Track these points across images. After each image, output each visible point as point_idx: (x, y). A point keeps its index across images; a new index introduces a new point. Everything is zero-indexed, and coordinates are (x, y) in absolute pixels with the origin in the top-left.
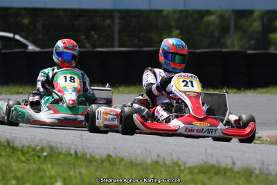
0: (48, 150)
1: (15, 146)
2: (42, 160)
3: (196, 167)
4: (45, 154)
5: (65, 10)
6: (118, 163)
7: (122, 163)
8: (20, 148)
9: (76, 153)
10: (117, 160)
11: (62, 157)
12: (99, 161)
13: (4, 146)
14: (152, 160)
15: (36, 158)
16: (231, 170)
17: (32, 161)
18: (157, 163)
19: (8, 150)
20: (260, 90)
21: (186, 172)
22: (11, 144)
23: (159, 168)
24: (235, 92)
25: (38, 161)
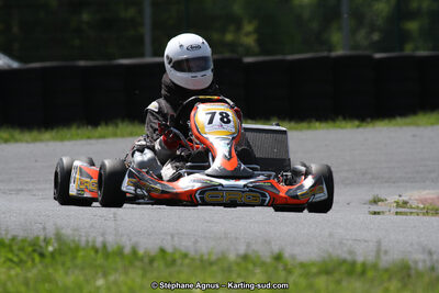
0: (56, 245)
2: (48, 260)
3: (313, 264)
4: (50, 249)
6: (179, 262)
7: (187, 261)
8: (7, 242)
9: (105, 247)
10: (177, 256)
11: (81, 254)
12: (146, 260)
14: (238, 255)
15: (37, 258)
16: (375, 267)
17: (29, 263)
18: (245, 257)
20: (399, 120)
21: (297, 272)
23: (250, 266)
24: (358, 127)
25: (41, 262)
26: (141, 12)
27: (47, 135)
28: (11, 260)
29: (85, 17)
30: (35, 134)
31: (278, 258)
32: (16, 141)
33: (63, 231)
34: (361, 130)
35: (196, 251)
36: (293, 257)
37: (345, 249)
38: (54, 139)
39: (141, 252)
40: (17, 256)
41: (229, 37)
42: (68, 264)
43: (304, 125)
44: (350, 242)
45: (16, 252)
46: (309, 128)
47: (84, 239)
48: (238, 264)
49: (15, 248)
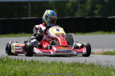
0: (6, 59)
4: (5, 60)
6: (36, 63)
7: (38, 63)
10: (36, 62)
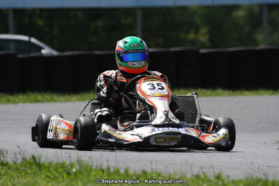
1: (41, 162)
2: (72, 177)
3: (241, 181)
5: (83, 10)
8: (46, 164)
9: (108, 169)
11: (93, 173)
13: (30, 163)
14: (192, 175)
15: (65, 176)
17: (61, 179)
18: (197, 177)
19: (34, 168)
22: (38, 161)
23: (201, 182)
24: (272, 94)
25: (68, 178)
26: (135, 20)
27: (75, 97)
28: (48, 177)
29: (100, 23)
30: (67, 97)
31: (218, 177)
32: (55, 101)
33: (83, 159)
34: (274, 96)
35: (166, 172)
36: (228, 177)
37: (261, 172)
38: (79, 100)
39: (131, 172)
40: (53, 174)
41: (191, 36)
42: (85, 180)
43: (238, 92)
44: (265, 168)
45: (52, 172)
46: (241, 94)
47: (95, 164)
48: (193, 181)
49: (52, 169)
